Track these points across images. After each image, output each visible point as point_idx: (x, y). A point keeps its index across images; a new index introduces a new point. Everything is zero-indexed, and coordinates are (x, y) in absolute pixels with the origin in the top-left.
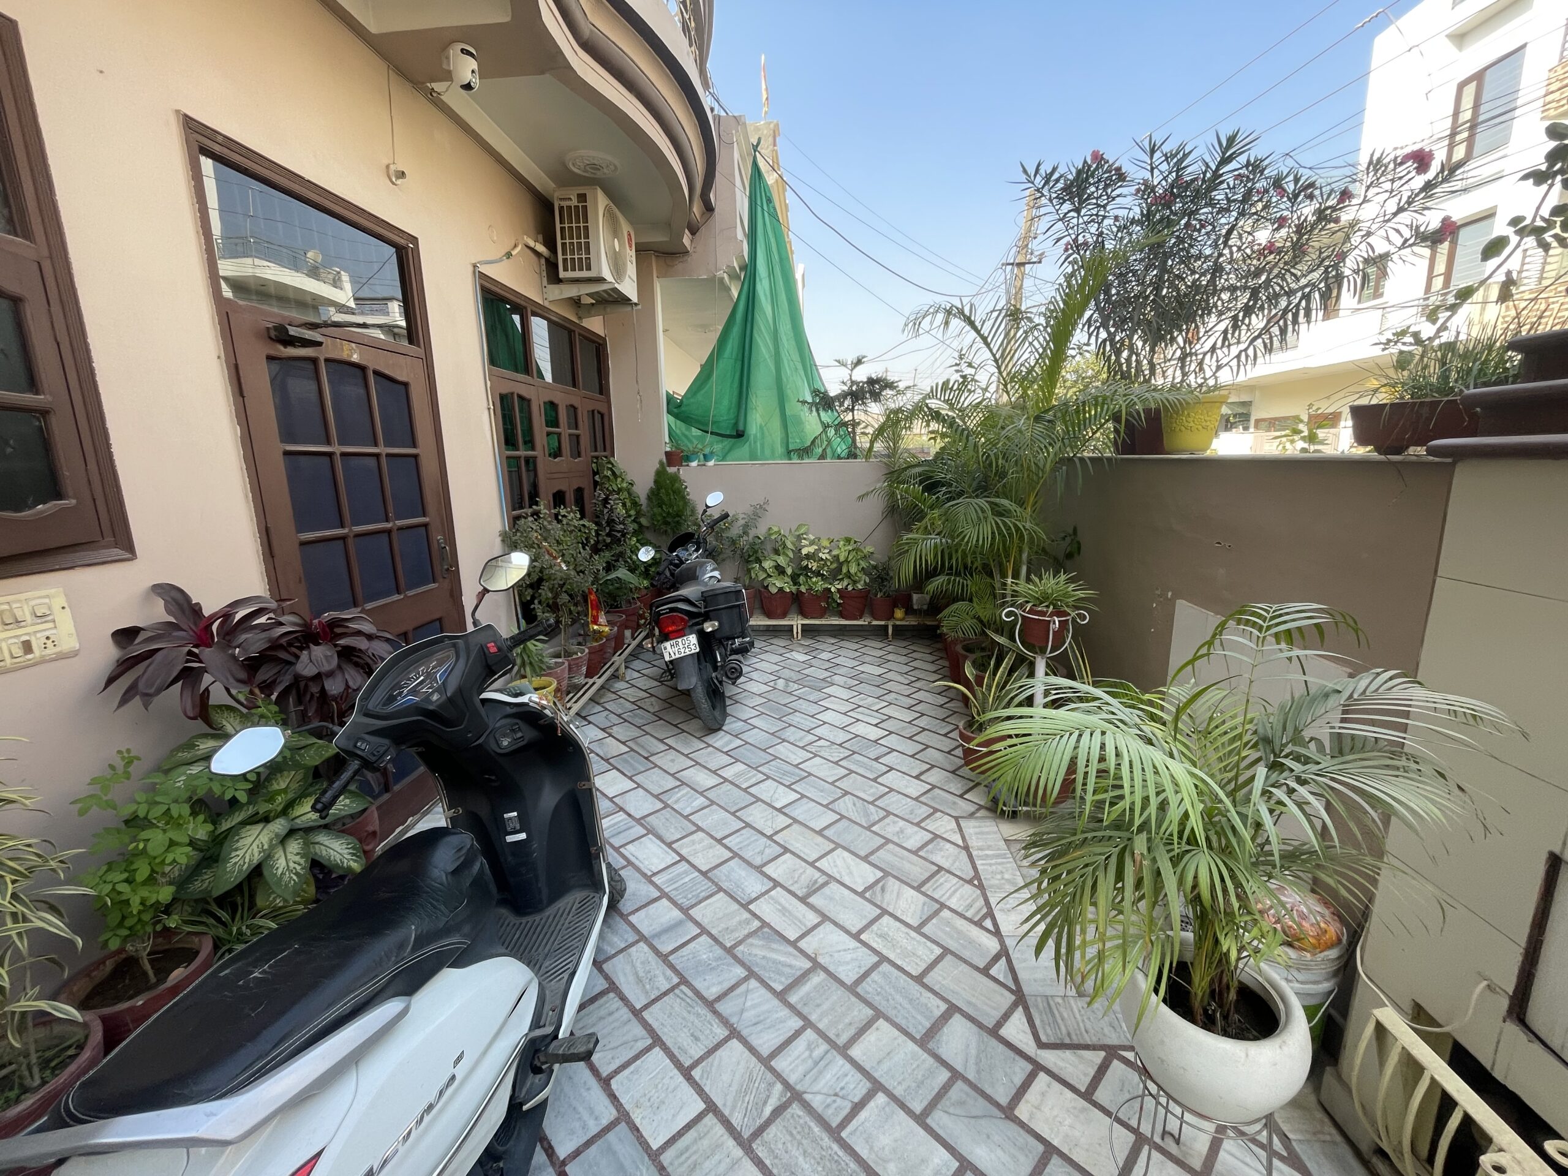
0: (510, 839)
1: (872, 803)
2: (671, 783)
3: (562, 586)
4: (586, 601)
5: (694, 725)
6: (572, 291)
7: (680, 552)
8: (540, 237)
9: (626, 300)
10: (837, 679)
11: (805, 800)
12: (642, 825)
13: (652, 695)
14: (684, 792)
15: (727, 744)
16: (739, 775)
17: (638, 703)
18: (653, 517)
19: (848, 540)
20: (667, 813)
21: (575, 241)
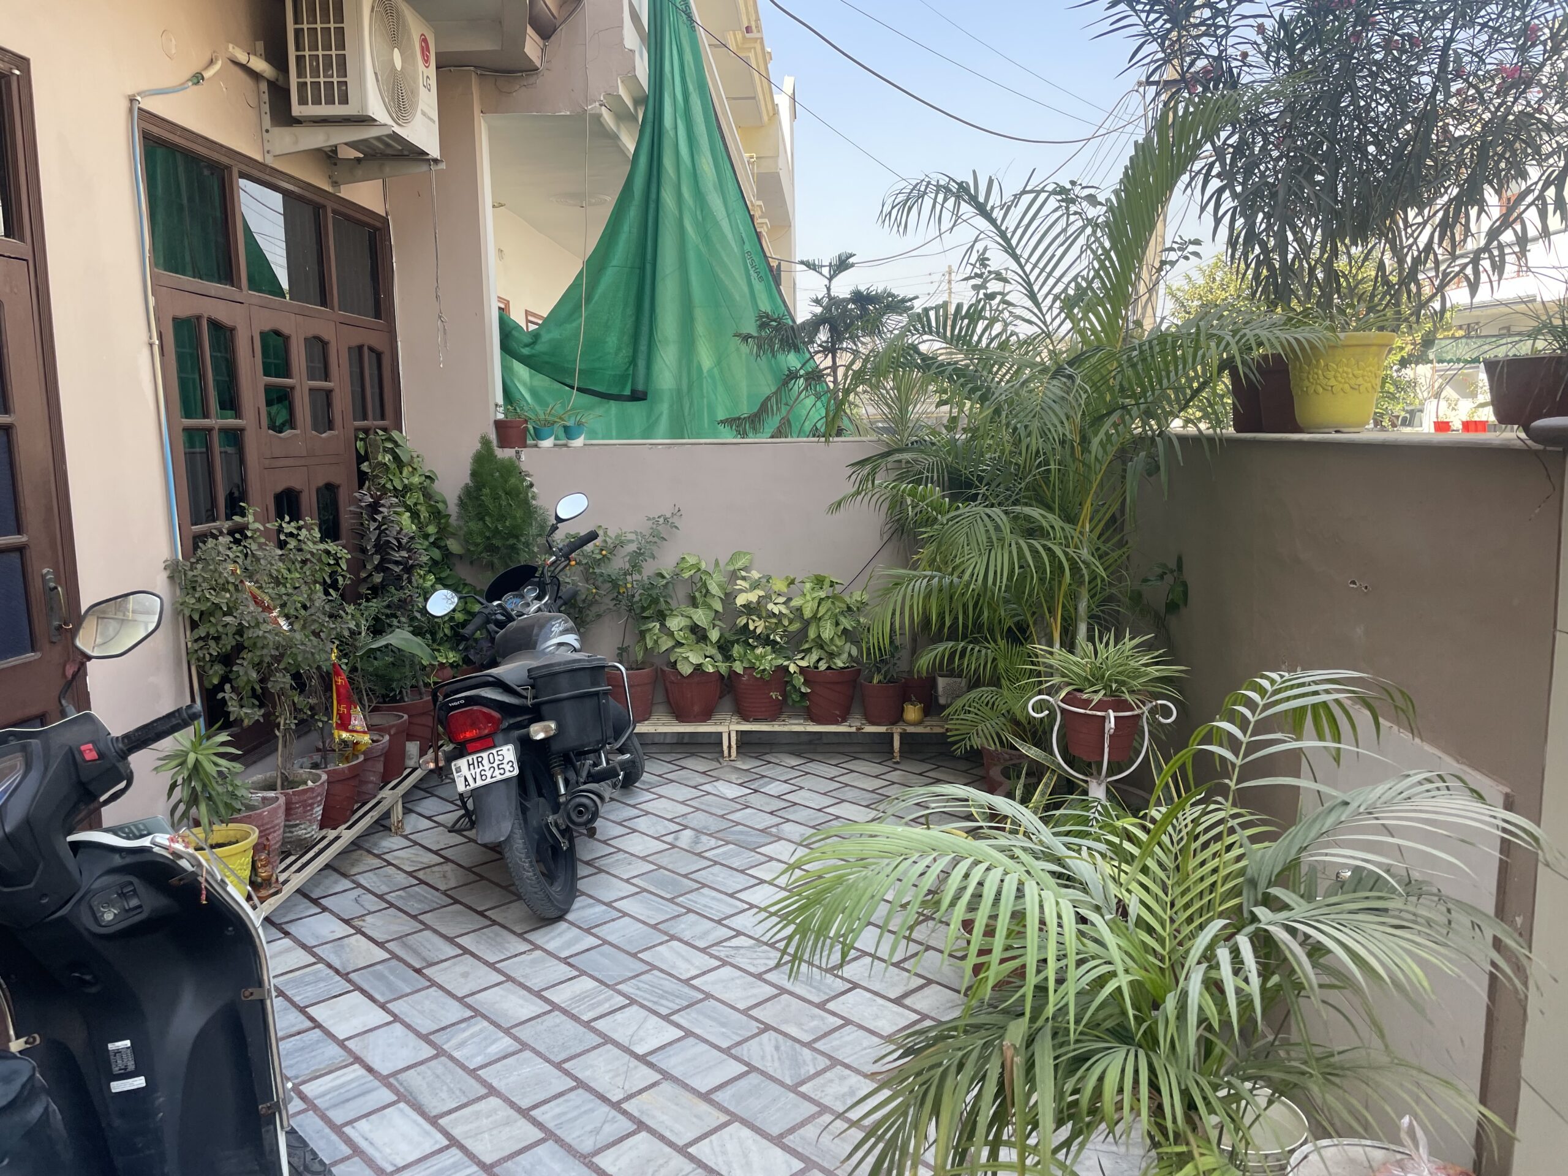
0: (117, 1087)
1: (808, 1045)
2: (456, 1012)
3: (278, 659)
4: (328, 688)
5: (514, 913)
6: (318, 139)
7: (510, 602)
8: (260, 45)
9: (417, 155)
10: (788, 829)
11: (691, 1040)
12: (389, 1086)
13: (447, 860)
14: (477, 1028)
15: (569, 944)
16: (580, 998)
17: (420, 875)
18: (467, 539)
19: (819, 581)
20: (439, 1066)
21: (320, 53)
